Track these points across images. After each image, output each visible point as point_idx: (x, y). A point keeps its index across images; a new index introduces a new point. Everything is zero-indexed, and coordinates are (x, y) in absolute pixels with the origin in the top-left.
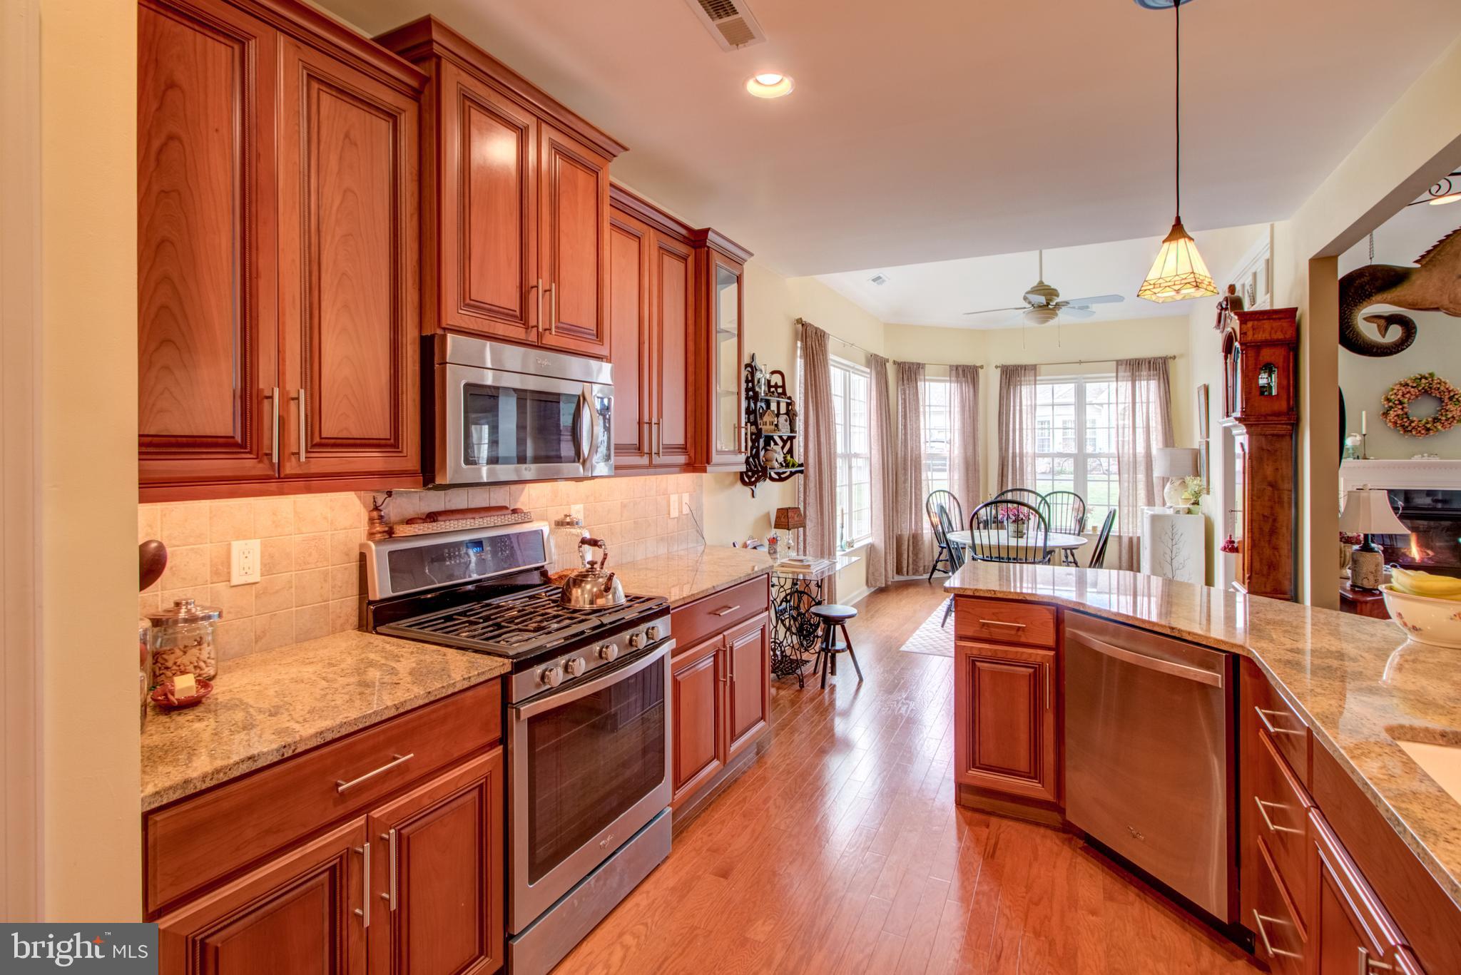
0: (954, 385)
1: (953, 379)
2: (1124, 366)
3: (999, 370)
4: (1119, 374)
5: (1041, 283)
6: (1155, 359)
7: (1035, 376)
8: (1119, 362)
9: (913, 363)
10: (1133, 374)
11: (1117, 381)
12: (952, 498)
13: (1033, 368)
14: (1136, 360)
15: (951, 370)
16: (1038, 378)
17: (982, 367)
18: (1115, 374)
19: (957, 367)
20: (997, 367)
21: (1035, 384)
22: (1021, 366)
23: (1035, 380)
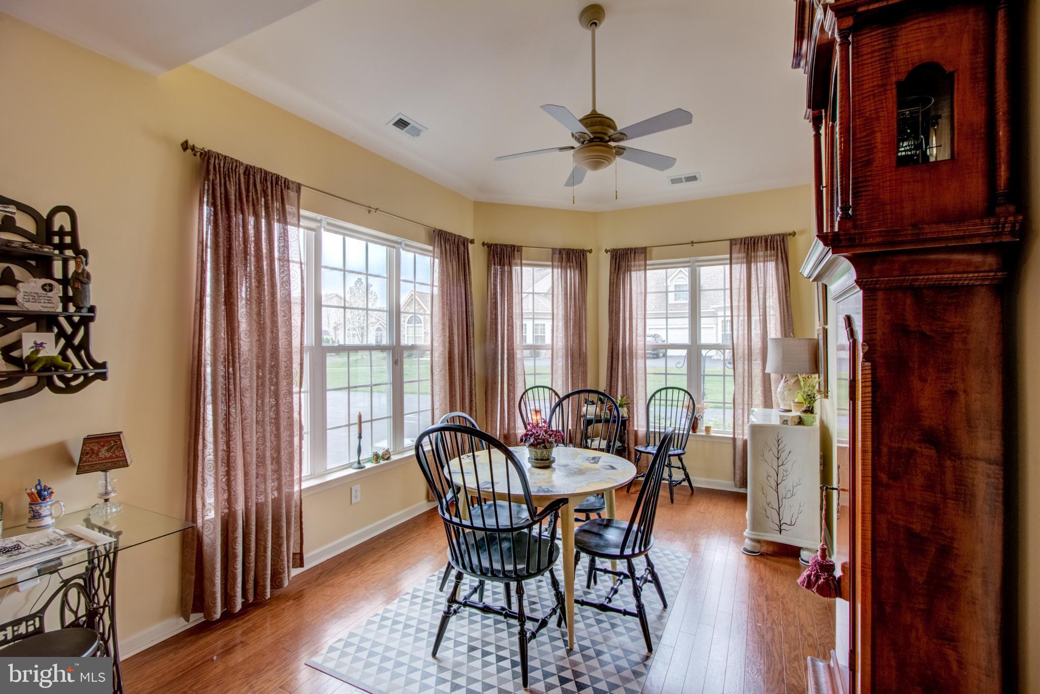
0: (558, 271)
1: (556, 263)
2: (738, 246)
3: (609, 253)
4: (734, 256)
5: (594, 111)
6: (773, 236)
7: (645, 260)
8: (733, 242)
9: (506, 246)
10: (747, 254)
11: (731, 264)
12: (553, 394)
13: (644, 250)
14: (751, 238)
15: (554, 253)
16: (648, 262)
17: (590, 251)
18: (728, 256)
19: (561, 251)
20: (607, 251)
21: (645, 270)
22: (631, 249)
23: (645, 265)
